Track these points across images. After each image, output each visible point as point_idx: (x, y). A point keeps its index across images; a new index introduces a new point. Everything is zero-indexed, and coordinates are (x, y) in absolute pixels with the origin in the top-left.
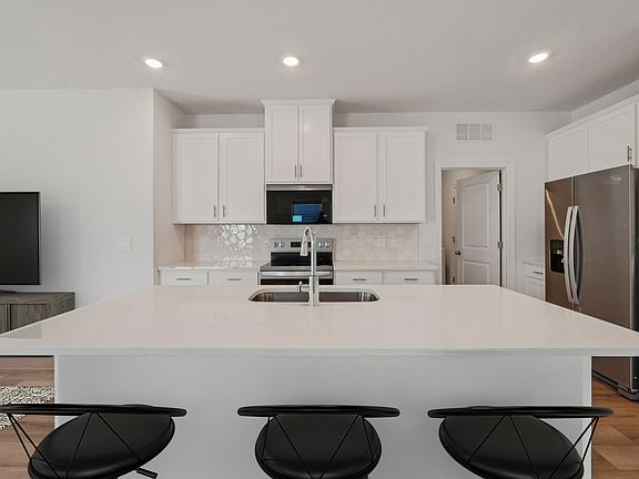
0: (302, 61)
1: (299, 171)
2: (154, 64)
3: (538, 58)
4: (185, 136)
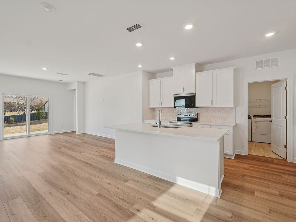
0: (175, 58)
1: (183, 89)
2: (140, 66)
3: (270, 35)
4: (152, 82)
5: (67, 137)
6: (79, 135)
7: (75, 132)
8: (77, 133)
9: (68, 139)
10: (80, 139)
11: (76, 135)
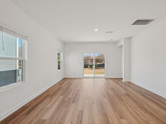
5: (115, 84)
6: (124, 83)
7: (122, 79)
8: (123, 81)
9: (115, 86)
10: (124, 88)
11: (122, 82)
